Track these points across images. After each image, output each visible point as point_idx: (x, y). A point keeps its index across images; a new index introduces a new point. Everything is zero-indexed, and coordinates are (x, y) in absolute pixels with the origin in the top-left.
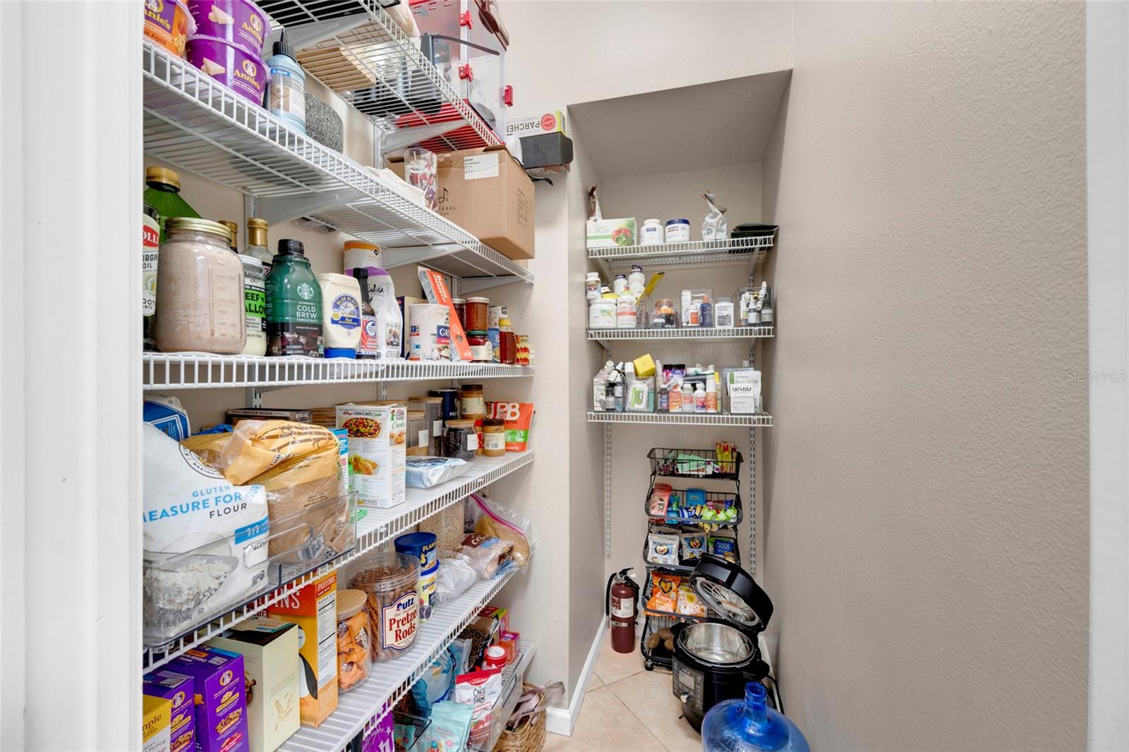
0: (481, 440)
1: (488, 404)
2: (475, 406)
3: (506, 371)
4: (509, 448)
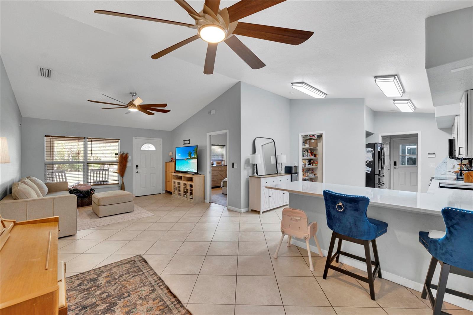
0: (313, 165)
1: (313, 161)
2: (312, 161)
3: (315, 158)
4: (315, 166)
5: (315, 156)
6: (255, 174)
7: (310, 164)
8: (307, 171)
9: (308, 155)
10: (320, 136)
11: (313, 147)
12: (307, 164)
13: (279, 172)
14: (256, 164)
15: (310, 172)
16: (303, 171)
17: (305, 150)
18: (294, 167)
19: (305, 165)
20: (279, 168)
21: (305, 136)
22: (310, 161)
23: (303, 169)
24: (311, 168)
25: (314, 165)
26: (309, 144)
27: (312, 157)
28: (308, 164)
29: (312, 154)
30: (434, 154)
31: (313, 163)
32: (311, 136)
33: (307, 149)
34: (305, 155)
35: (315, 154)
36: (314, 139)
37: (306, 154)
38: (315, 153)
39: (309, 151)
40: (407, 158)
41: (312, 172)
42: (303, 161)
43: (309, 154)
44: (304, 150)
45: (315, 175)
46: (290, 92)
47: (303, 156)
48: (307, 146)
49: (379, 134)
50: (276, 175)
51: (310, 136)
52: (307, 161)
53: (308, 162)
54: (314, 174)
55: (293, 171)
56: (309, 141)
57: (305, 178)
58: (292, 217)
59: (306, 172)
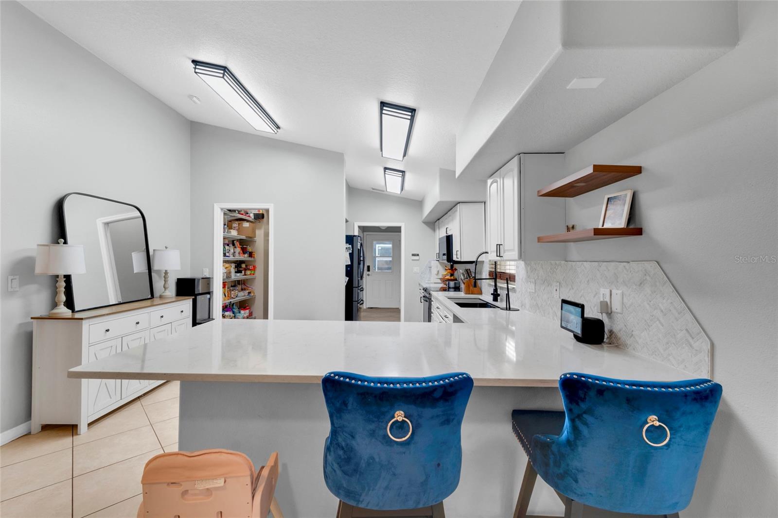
0: (245, 273)
1: (246, 266)
2: (243, 266)
3: (250, 259)
4: (250, 274)
5: (251, 255)
6: (62, 306)
7: (238, 272)
8: (232, 286)
9: (234, 252)
10: (260, 217)
11: (246, 237)
12: (233, 270)
13: (157, 293)
14: (68, 278)
15: (239, 287)
16: (224, 287)
17: (229, 242)
18: (202, 278)
19: (228, 275)
20: (158, 285)
21: (230, 210)
22: (239, 266)
23: (223, 282)
24: (242, 280)
25: (248, 272)
26: (237, 230)
27: (245, 257)
28: (236, 272)
29: (244, 251)
30: (418, 255)
31: (245, 270)
32: (242, 214)
33: (233, 241)
34: (228, 252)
35: (250, 251)
36: (247, 221)
37: (232, 251)
38: (249, 249)
39: (237, 244)
40: (378, 261)
41: (244, 287)
42: (223, 265)
43: (238, 250)
44: (227, 242)
45: (249, 293)
46: (191, 97)
47: (225, 255)
48: (234, 233)
49: (355, 223)
50: (148, 303)
51: (239, 212)
52: (233, 265)
53: (236, 267)
54: (248, 291)
55: (200, 288)
56: (237, 222)
57: (229, 301)
58: (185, 486)
59: (231, 288)
